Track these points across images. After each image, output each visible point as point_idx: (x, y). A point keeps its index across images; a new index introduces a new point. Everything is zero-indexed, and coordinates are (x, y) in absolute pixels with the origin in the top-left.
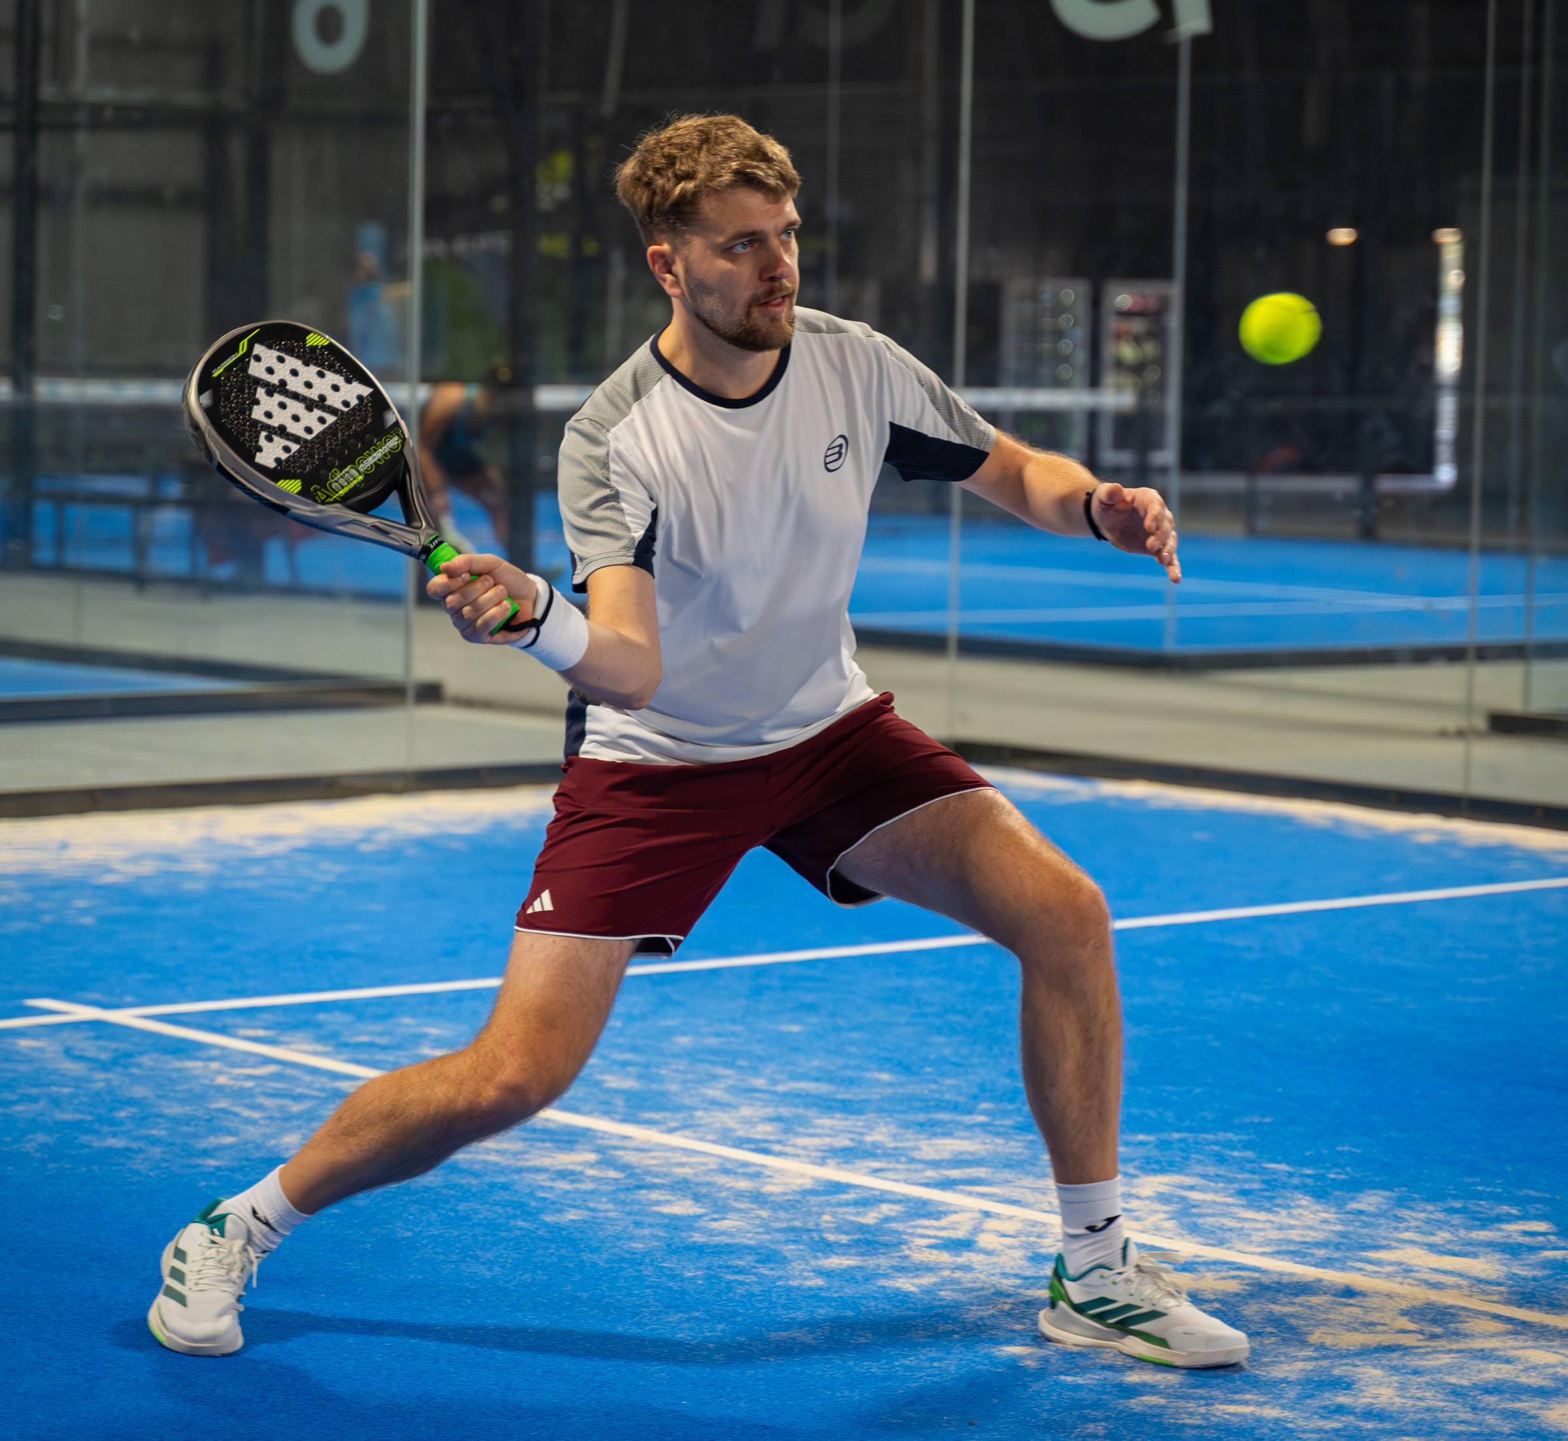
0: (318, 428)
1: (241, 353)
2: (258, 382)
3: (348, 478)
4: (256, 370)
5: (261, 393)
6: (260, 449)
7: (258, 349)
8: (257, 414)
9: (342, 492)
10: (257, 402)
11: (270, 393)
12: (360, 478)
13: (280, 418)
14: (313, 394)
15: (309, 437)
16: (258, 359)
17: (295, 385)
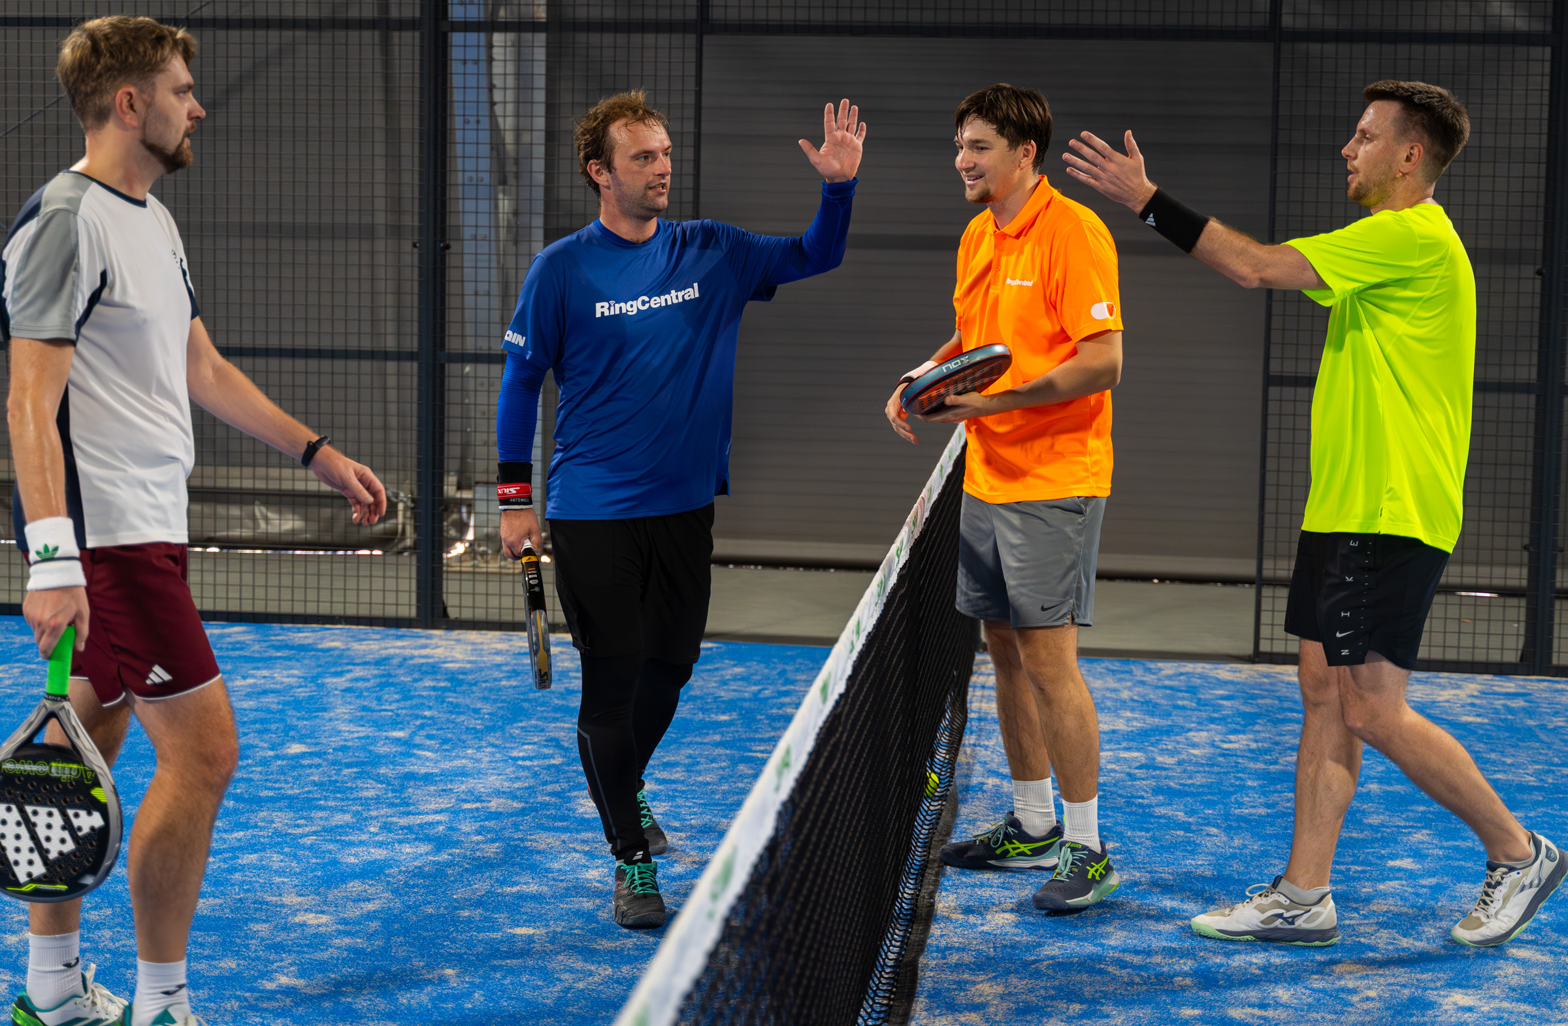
0: (43, 811)
1: (34, 886)
2: (45, 861)
3: (59, 769)
4: (39, 869)
5: (53, 855)
6: (92, 829)
7: (23, 878)
8: (70, 846)
9: (75, 766)
10: (61, 853)
11: (47, 851)
12: (53, 764)
13: (57, 833)
14: (23, 831)
15: (55, 811)
16: (29, 875)
17: (26, 842)
